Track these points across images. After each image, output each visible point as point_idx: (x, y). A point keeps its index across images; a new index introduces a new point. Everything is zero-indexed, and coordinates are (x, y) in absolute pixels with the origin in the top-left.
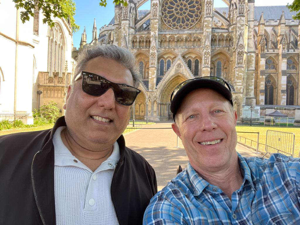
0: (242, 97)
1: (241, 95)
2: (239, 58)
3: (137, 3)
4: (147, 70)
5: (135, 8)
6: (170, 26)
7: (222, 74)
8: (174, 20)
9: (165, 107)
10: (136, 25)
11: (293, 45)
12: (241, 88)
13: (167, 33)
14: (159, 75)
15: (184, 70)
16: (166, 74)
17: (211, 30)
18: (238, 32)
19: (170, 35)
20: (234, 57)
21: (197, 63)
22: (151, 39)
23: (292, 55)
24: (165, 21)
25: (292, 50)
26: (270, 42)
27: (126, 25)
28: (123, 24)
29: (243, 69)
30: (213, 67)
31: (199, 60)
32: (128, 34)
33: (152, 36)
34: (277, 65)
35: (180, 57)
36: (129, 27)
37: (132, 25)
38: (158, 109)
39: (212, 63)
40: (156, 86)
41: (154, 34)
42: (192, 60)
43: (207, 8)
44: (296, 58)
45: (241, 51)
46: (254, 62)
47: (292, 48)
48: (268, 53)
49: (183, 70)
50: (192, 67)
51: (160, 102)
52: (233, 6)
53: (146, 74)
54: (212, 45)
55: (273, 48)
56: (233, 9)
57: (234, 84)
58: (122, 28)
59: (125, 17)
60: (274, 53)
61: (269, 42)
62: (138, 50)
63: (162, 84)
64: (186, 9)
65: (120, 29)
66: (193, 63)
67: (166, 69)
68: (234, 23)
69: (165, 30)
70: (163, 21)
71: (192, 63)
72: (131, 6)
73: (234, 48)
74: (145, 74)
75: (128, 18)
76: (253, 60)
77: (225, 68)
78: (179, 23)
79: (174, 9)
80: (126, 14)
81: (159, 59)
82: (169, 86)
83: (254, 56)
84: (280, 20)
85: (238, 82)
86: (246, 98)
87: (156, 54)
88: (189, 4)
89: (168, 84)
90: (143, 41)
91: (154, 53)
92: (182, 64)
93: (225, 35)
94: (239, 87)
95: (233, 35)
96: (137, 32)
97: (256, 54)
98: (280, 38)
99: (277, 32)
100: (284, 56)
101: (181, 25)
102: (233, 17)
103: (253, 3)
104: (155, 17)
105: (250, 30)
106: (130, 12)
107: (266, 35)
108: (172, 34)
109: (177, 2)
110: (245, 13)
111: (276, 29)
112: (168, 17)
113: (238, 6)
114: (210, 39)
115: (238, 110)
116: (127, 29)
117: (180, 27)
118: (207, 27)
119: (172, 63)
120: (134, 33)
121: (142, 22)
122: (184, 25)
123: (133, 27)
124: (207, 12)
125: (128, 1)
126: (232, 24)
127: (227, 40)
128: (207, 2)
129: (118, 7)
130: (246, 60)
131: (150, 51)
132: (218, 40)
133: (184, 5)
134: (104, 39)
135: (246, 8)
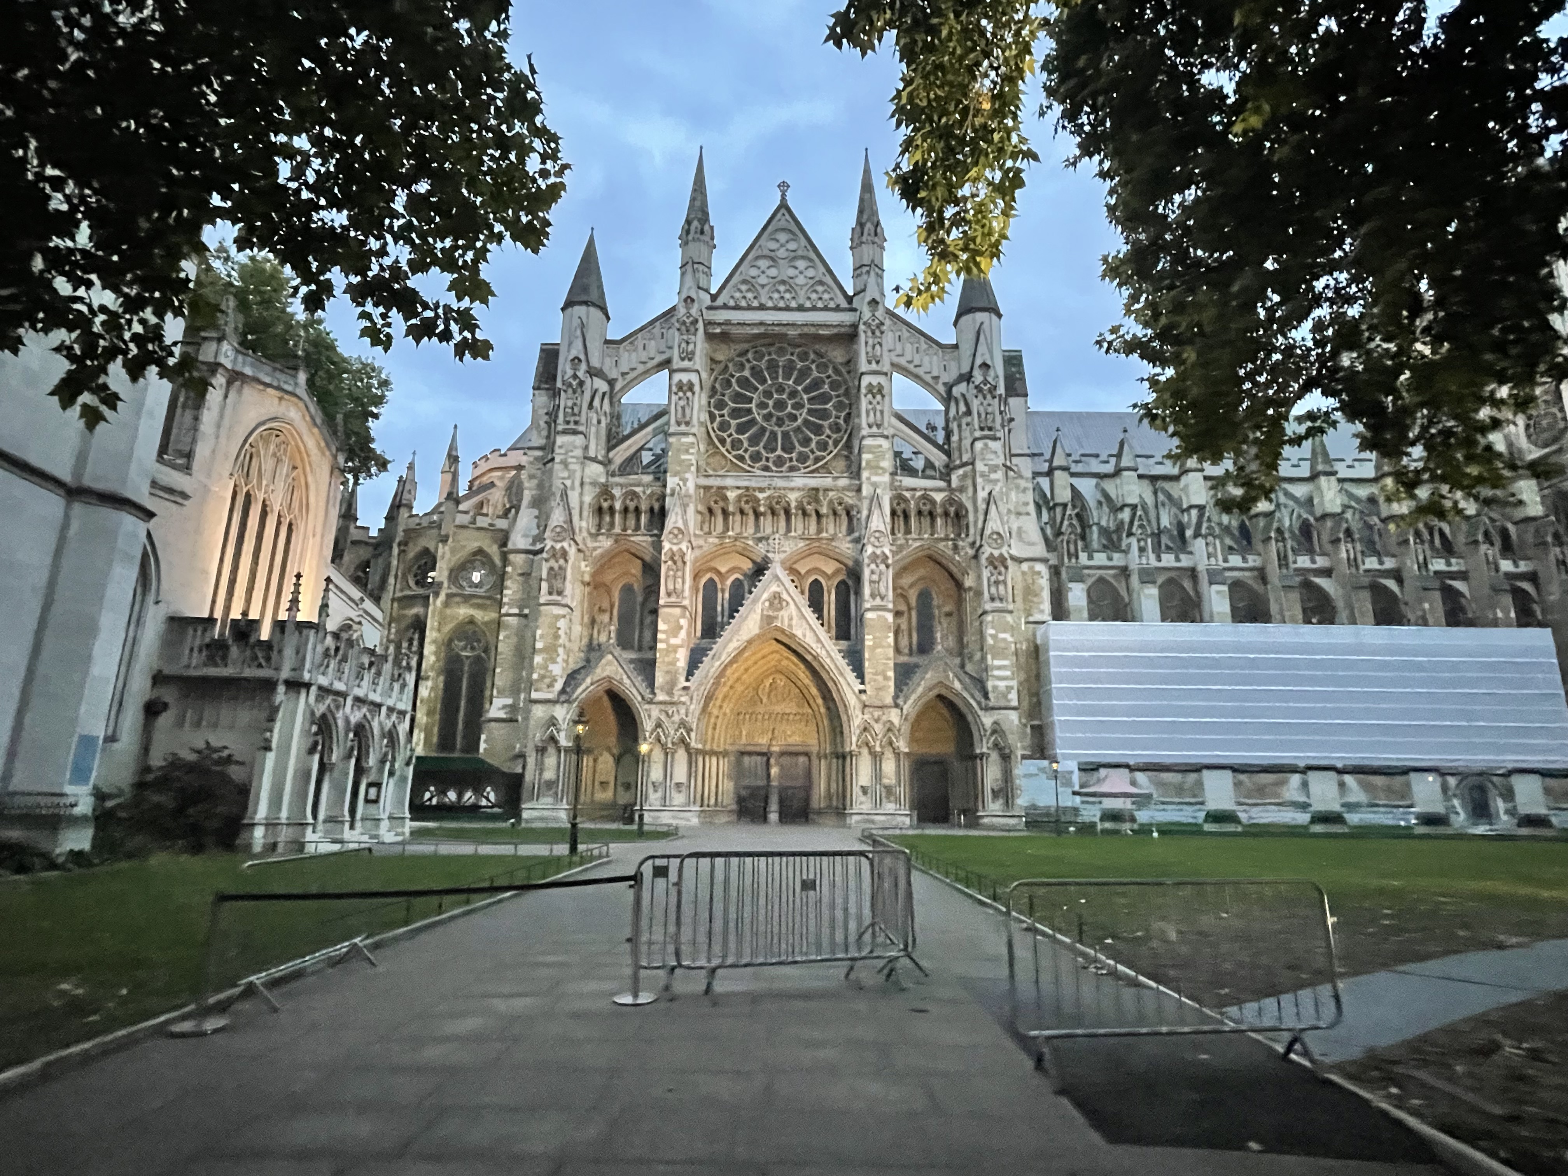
0: (1016, 722)
1: (1014, 716)
2: (993, 579)
3: (616, 380)
4: (649, 617)
5: (613, 396)
6: (741, 458)
7: (938, 635)
8: (753, 441)
9: (724, 763)
10: (611, 455)
11: (1171, 538)
12: (1009, 688)
13: (729, 482)
14: (699, 636)
15: (795, 618)
16: (726, 635)
17: (886, 478)
18: (979, 488)
19: (740, 492)
20: (975, 574)
21: (844, 594)
22: (669, 503)
23: (1173, 574)
24: (723, 441)
25: (1172, 557)
26: (1095, 528)
27: (572, 451)
28: (561, 447)
29: (1009, 618)
30: (903, 607)
31: (852, 584)
32: (577, 484)
33: (673, 490)
34: (1126, 606)
35: (777, 568)
36: (585, 458)
37: (597, 450)
38: (692, 773)
39: (900, 594)
40: (687, 680)
41: (679, 485)
42: (824, 582)
43: (870, 406)
44: (1187, 584)
45: (996, 553)
46: (1046, 595)
47: (1170, 551)
48: (1091, 563)
49: (791, 619)
50: (826, 607)
51: (700, 746)
52: (957, 405)
53: (647, 635)
54: (896, 530)
55: (1105, 548)
56: (958, 413)
57: (985, 675)
58: (557, 460)
59: (568, 423)
60: (1111, 564)
61: (1090, 527)
62: (616, 541)
63: (709, 671)
64: (798, 406)
65: (549, 465)
66: (830, 593)
67: (726, 613)
68: (965, 459)
69: (721, 473)
70: (714, 444)
71: (826, 595)
72: (595, 386)
73: (974, 543)
74: (642, 631)
75: (581, 428)
76: (1042, 589)
77: (949, 615)
78: (774, 450)
79: (753, 405)
80: (574, 415)
81: (697, 575)
82: (738, 679)
83: (1043, 573)
84: (1119, 456)
85: (999, 668)
86: (1032, 727)
87: (688, 558)
88: (807, 390)
90: (637, 510)
91: (681, 555)
92: (785, 596)
93: (939, 497)
94: (1002, 684)
95: (965, 499)
96: (613, 475)
97: (1050, 567)
98: (1126, 515)
99: (1113, 496)
100: (1147, 576)
101: (779, 457)
102: (960, 439)
103: (1022, 399)
104: (683, 428)
105: (1023, 483)
106: (591, 406)
107: (1079, 504)
108: (747, 489)
109: (763, 381)
110: (998, 426)
111: (1110, 486)
112: (732, 430)
113: (975, 404)
114: (887, 511)
115: (1007, 776)
116: (575, 467)
117: (776, 466)
118: (872, 468)
119: (750, 592)
120: (603, 480)
121: (635, 443)
122: (791, 460)
123: (600, 458)
124: (871, 419)
125: (582, 371)
126: (958, 462)
127: (945, 516)
128: (870, 388)
129: (544, 389)
130: (1018, 587)
131: (664, 544)
132: (913, 513)
133: (791, 392)
134: (489, 500)
135: (1001, 413)
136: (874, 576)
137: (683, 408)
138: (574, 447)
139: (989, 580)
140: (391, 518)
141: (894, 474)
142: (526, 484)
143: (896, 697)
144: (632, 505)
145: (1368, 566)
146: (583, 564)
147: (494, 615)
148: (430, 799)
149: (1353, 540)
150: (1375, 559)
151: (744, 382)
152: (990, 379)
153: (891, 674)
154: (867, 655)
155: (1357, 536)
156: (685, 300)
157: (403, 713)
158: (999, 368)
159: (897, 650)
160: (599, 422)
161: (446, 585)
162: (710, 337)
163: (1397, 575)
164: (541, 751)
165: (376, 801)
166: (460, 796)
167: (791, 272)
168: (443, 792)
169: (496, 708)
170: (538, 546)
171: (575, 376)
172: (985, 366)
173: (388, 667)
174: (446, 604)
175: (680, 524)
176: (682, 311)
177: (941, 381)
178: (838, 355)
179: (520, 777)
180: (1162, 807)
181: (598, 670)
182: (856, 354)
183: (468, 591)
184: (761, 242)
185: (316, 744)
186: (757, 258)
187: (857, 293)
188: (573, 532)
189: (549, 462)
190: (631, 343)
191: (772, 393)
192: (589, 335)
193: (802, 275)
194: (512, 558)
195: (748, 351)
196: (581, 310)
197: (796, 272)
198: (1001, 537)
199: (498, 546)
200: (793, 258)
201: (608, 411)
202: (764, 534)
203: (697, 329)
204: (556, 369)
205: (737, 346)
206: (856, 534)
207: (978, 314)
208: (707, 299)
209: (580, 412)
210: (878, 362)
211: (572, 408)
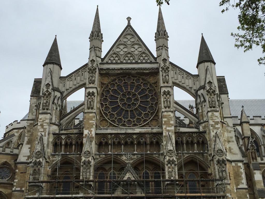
3: (64, 92)
5: (62, 98)
6: (114, 121)
8: (119, 114)
10: (61, 121)
13: (109, 131)
17: (173, 128)
18: (211, 131)
19: (113, 135)
20: (212, 168)
22: (85, 140)
24: (106, 114)
26: (262, 147)
27: (45, 121)
28: (41, 119)
29: (229, 187)
31: (161, 173)
32: (47, 134)
33: (86, 135)
35: (129, 167)
36: (50, 123)
37: (55, 120)
39: (181, 176)
41: (88, 133)
45: (221, 158)
46: (244, 176)
48: (262, 162)
52: (200, 98)
54: (178, 150)
56: (200, 101)
58: (39, 124)
59: (44, 109)
62: (63, 157)
64: (137, 100)
65: (36, 126)
66: (152, 177)
68: (205, 119)
69: (105, 128)
70: (103, 116)
72: (55, 95)
73: (211, 154)
75: (49, 111)
76: (242, 173)
78: (127, 118)
79: (118, 100)
80: (46, 106)
83: (242, 167)
87: (92, 164)
88: (139, 94)
90: (71, 144)
91: (89, 162)
92: (133, 179)
93: (195, 135)
95: (206, 136)
96: (62, 130)
97: (244, 164)
101: (129, 120)
102: (202, 112)
103: (226, 95)
104: (90, 110)
105: (229, 129)
106: (53, 103)
107: (255, 136)
108: (116, 134)
109: (123, 91)
110: (217, 106)
112: (110, 110)
113: (207, 98)
114: (174, 141)
116: (46, 127)
117: (128, 124)
118: (167, 124)
119: (118, 177)
120: (57, 132)
121: (71, 116)
122: (134, 121)
123: (57, 123)
124: (166, 105)
125: (50, 89)
126: (202, 121)
127: (198, 143)
128: (165, 93)
129: (35, 96)
130: (231, 173)
131: (82, 158)
132: (185, 142)
133: (133, 95)
134: (11, 142)
135: (218, 101)
136: (170, 169)
137: (90, 102)
138: (46, 119)
139: (218, 170)
141: (176, 127)
142: (26, 135)
144: (69, 142)
146: (48, 167)
147: (9, 191)
151: (115, 91)
152: (212, 88)
156: (91, 61)
158: (216, 83)
162: (101, 74)
167: (133, 49)
170: (30, 161)
171: (47, 91)
172: (210, 83)
175: (89, 150)
176: (90, 65)
177: (193, 89)
178: (151, 80)
182: (158, 80)
184: (121, 39)
186: (120, 45)
187: (158, 57)
188: (45, 154)
189: (36, 125)
190: (70, 78)
191: (126, 95)
192: (54, 75)
193: (137, 51)
194: (19, 166)
195: (116, 79)
196: (51, 66)
197: (135, 50)
198: (222, 152)
199: (13, 161)
200: (133, 44)
201: (60, 104)
202: (124, 153)
203: (96, 72)
204: (40, 88)
205: (112, 78)
206: (162, 152)
207: (206, 63)
208: (100, 61)
209: (49, 105)
210: (167, 82)
211: (46, 103)
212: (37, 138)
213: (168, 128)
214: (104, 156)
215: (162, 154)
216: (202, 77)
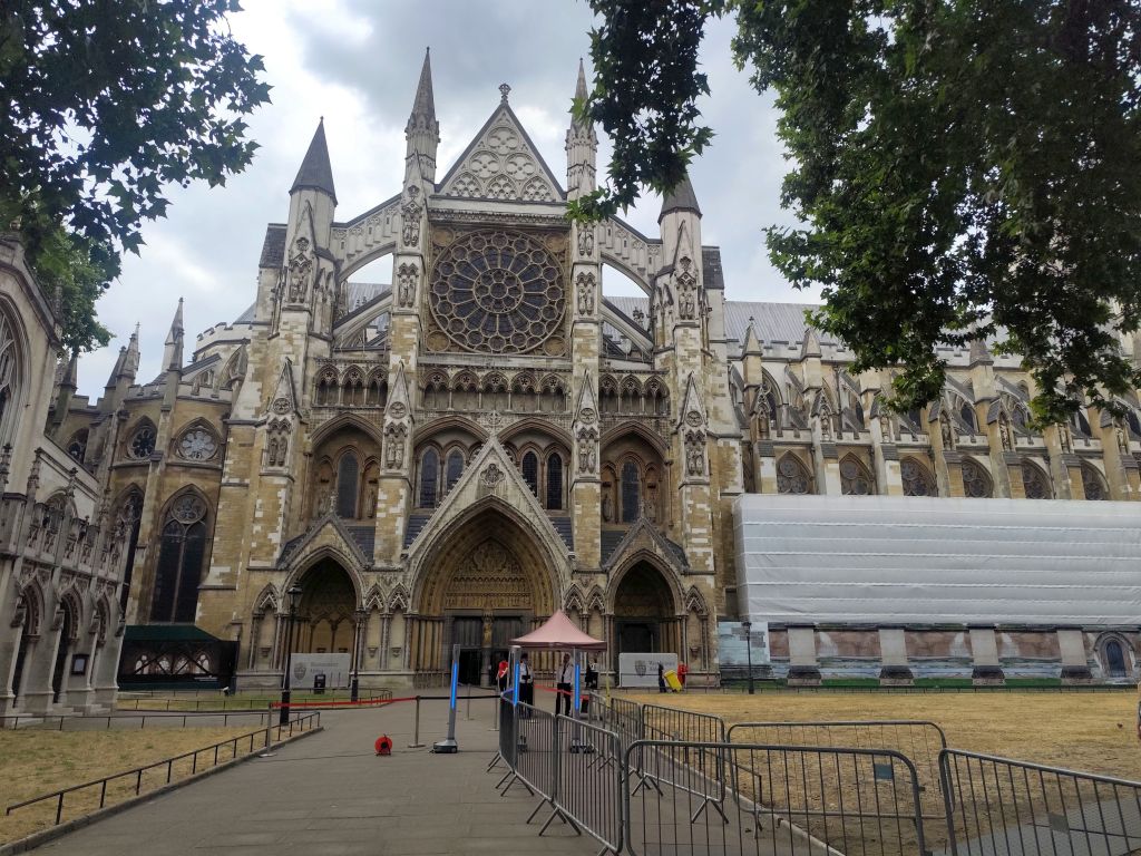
0: (713, 585)
1: (710, 581)
2: (691, 454)
3: (342, 261)
4: (369, 488)
5: (339, 275)
6: (461, 338)
7: (642, 505)
8: (473, 322)
9: (439, 628)
10: (336, 331)
11: (851, 418)
12: (706, 555)
13: (449, 361)
14: (417, 505)
15: (510, 488)
16: (445, 504)
17: (596, 360)
18: (680, 371)
19: (459, 370)
20: (675, 450)
21: (556, 466)
22: (391, 379)
23: (852, 450)
24: (444, 321)
25: (851, 435)
26: (784, 408)
27: (296, 327)
28: (285, 323)
29: (706, 490)
30: (610, 479)
31: (562, 456)
32: (301, 359)
33: (395, 366)
34: (811, 479)
35: (493, 442)
36: (310, 334)
37: (322, 327)
38: (409, 638)
39: (607, 466)
40: (405, 548)
41: (401, 362)
42: (537, 455)
43: (582, 295)
44: (865, 459)
45: (695, 430)
46: (739, 468)
47: (849, 429)
48: (780, 440)
49: (506, 489)
50: (539, 478)
51: (416, 612)
52: (661, 294)
53: (368, 503)
54: (604, 409)
55: (793, 427)
56: (661, 302)
57: (684, 542)
58: (282, 335)
59: (294, 301)
60: (798, 440)
61: (780, 406)
62: (340, 415)
63: (426, 539)
64: (516, 291)
65: (274, 340)
66: (543, 465)
67: (445, 480)
68: (667, 345)
69: (442, 352)
70: (435, 324)
71: (539, 467)
72: (321, 267)
73: (675, 420)
74: (362, 500)
75: (306, 306)
76: (736, 463)
77: (652, 487)
78: (492, 331)
79: (473, 290)
80: (298, 292)
81: (417, 448)
82: (454, 546)
83: (737, 449)
84: (805, 343)
85: (697, 536)
86: (727, 591)
87: (408, 431)
88: (523, 277)
89: (450, 540)
90: (359, 385)
91: (402, 428)
92: (501, 468)
93: (643, 379)
94: (700, 551)
95: (667, 381)
96: (337, 352)
97: (744, 443)
98: (810, 397)
99: (800, 380)
100: (830, 451)
101: (497, 338)
102: (663, 327)
103: (719, 291)
104: (406, 308)
105: (719, 367)
106: (316, 286)
107: (770, 386)
108: (466, 366)
109: (484, 268)
110: (696, 315)
111: (796, 370)
112: (453, 312)
113: (676, 294)
114: (596, 391)
115: (705, 636)
117: (494, 346)
118: (583, 351)
119: (469, 464)
120: (327, 356)
121: (360, 321)
122: (508, 340)
123: (325, 334)
124: (582, 306)
125: (308, 252)
126: (661, 347)
127: (648, 396)
128: (581, 278)
129: (271, 267)
130: (714, 461)
131: (386, 417)
132: (619, 392)
133: (508, 279)
134: (212, 372)
135: (700, 303)
136: (583, 450)
137: (406, 290)
138: (300, 324)
139: (687, 454)
140: (110, 388)
141: (602, 357)
142: (250, 359)
143: (603, 562)
144: (354, 380)
145: (1019, 445)
146: (306, 435)
147: (213, 485)
148: (141, 669)
149: (1007, 422)
150: (1026, 439)
151: (466, 268)
152: (690, 272)
153: (598, 541)
154: (576, 523)
155: (1009, 419)
156: (410, 189)
157: (115, 584)
158: (698, 262)
159: (605, 518)
160: (324, 300)
161: (166, 454)
162: (433, 224)
163: (1044, 453)
164: (259, 618)
165: (83, 673)
166: (172, 666)
167: (511, 168)
168: (154, 661)
169: (214, 575)
170: (261, 418)
171: (301, 257)
172: (686, 260)
173: (100, 539)
174: (165, 474)
175: (402, 399)
176: (407, 199)
177: (646, 272)
178: (553, 246)
179: (235, 646)
180: (844, 664)
181: (317, 539)
182: (569, 246)
183: (189, 461)
184: (483, 139)
185: (19, 616)
186: (479, 153)
187: (571, 190)
188: (296, 405)
189: (273, 337)
190: (357, 227)
191: (490, 279)
192: (317, 218)
193: (522, 170)
194: (234, 429)
195: (469, 238)
196: (309, 195)
197: (515, 168)
198: (699, 416)
199: (219, 417)
200: (513, 155)
201: (333, 290)
202: (482, 410)
203: (421, 217)
204: (283, 248)
205: (459, 234)
206: (568, 412)
207: (680, 213)
208: (431, 189)
209: (306, 290)
210: (589, 254)
211: (298, 286)
212: (278, 367)
213: (584, 361)
214: (437, 416)
215: (569, 417)
216: (670, 245)
